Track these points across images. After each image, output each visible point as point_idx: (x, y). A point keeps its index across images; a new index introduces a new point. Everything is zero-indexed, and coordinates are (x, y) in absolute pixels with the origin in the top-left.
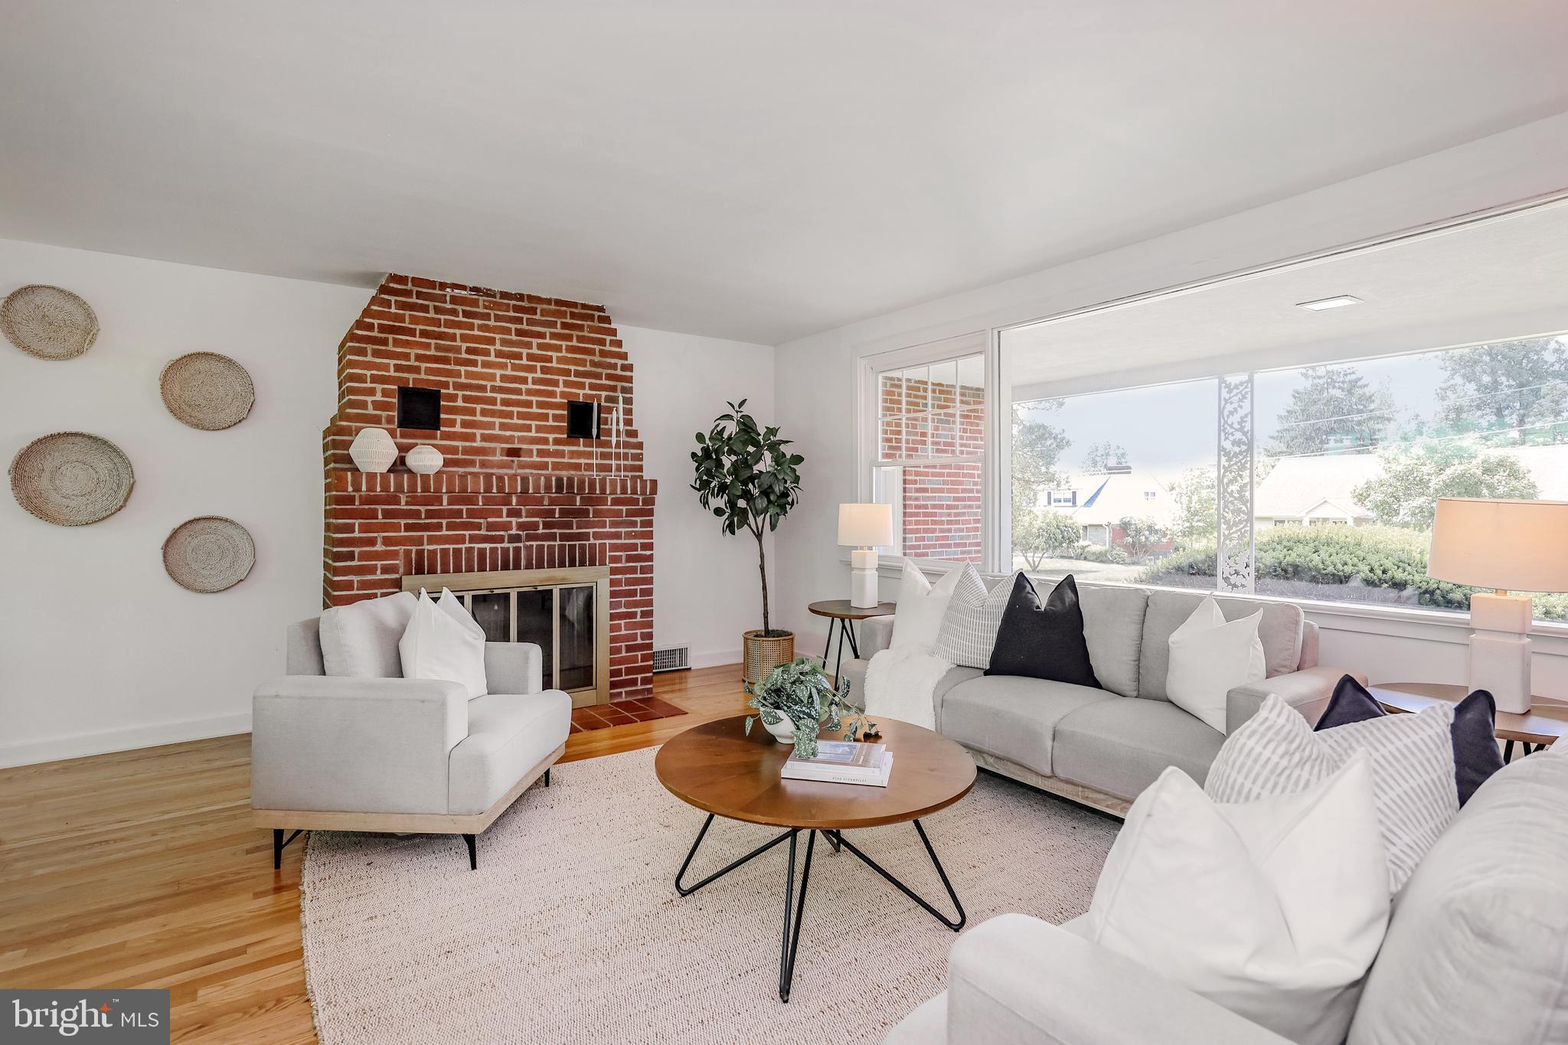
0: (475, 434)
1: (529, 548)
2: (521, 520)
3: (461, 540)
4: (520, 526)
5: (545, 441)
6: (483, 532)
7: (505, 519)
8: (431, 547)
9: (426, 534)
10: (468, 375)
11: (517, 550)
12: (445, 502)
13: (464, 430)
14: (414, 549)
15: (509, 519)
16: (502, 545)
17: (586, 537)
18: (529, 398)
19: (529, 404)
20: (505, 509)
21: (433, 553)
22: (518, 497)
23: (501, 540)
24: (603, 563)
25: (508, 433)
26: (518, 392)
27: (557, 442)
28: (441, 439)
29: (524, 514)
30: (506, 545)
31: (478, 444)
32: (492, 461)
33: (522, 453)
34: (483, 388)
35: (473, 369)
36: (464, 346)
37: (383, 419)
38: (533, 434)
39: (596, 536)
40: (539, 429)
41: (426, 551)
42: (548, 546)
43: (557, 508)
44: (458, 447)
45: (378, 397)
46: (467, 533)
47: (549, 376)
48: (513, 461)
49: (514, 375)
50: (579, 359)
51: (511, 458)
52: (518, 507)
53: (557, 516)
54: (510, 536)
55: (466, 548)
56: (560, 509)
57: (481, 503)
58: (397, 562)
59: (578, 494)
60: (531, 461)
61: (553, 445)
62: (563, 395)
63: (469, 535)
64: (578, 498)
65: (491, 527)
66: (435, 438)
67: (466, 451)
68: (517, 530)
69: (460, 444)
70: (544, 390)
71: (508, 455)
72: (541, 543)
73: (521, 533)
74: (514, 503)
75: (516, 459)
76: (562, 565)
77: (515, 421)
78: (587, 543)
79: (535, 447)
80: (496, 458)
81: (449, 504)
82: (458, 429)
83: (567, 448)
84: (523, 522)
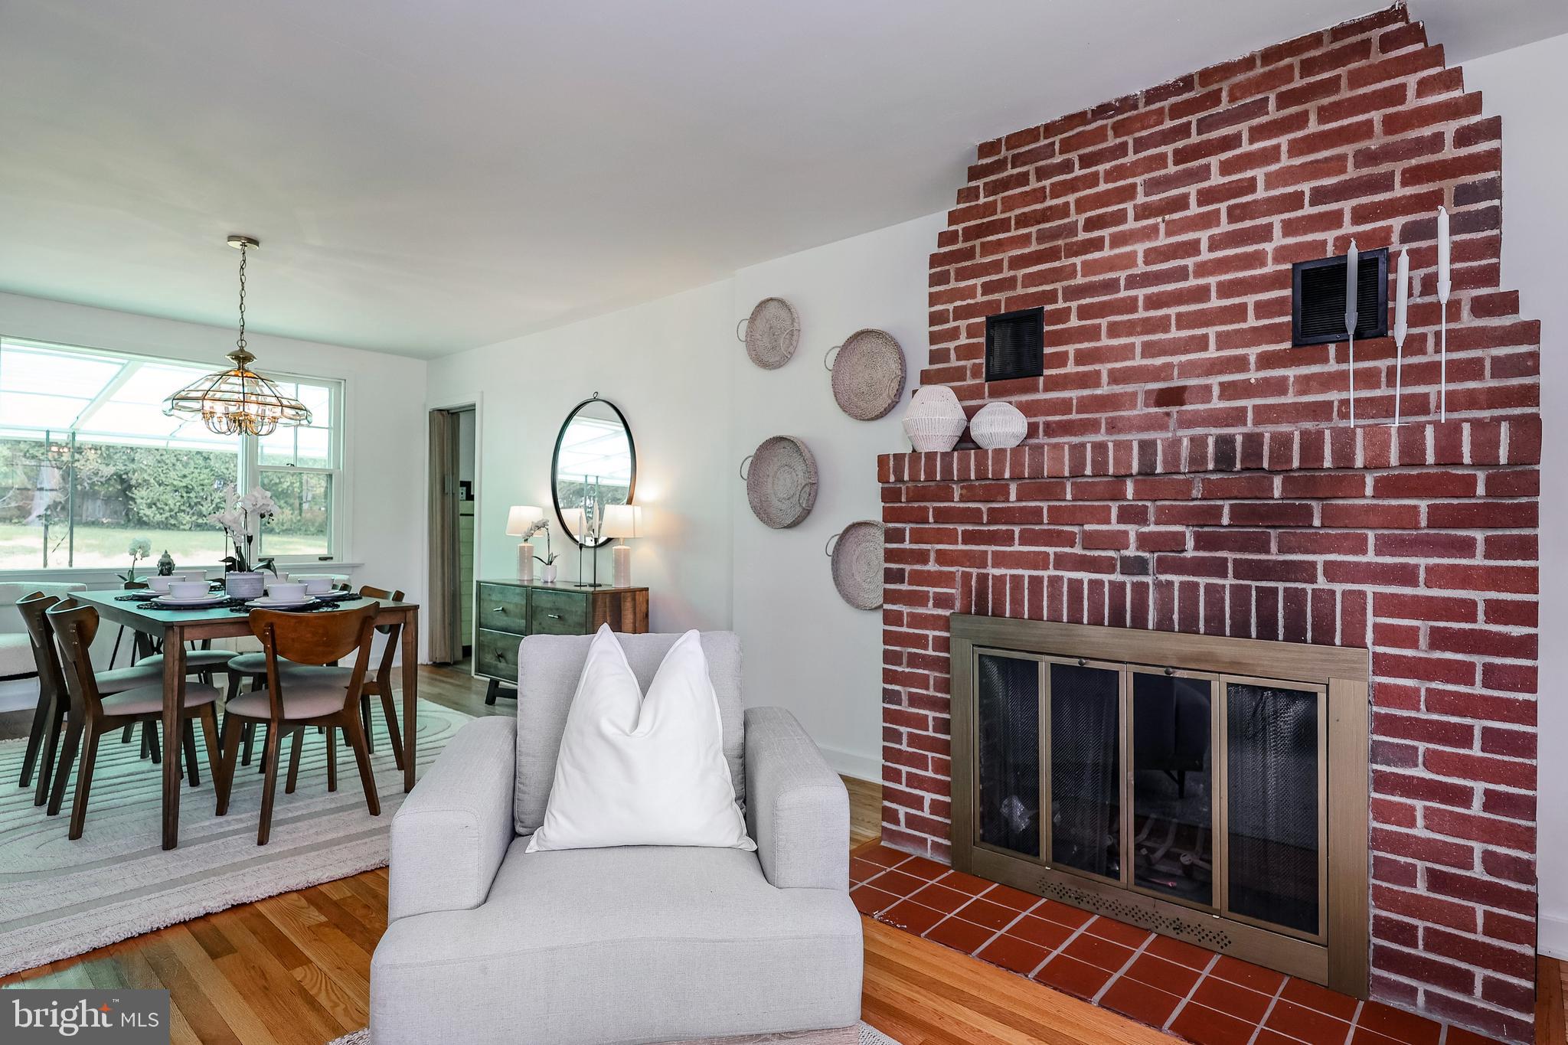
0: (1098, 373)
1: (1165, 588)
2: (1145, 529)
3: (1041, 561)
4: (1144, 541)
5: (1241, 364)
6: (1078, 550)
7: (1114, 526)
8: (998, 572)
9: (991, 548)
10: (1089, 268)
11: (1140, 589)
12: (1013, 497)
13: (1081, 369)
14: (974, 571)
15: (1122, 527)
16: (1112, 577)
17: (1307, 572)
18: (1201, 281)
19: (1202, 294)
20: (1115, 508)
21: (999, 580)
22: (1136, 483)
23: (1107, 566)
24: (1354, 640)
25: (1159, 361)
26: (1181, 274)
27: (1266, 362)
28: (1046, 389)
29: (1152, 517)
30: (1117, 577)
31: (1104, 389)
32: (1129, 418)
33: (1186, 395)
34: (1112, 286)
35: (1097, 255)
36: (1081, 219)
37: (968, 372)
38: (1212, 353)
39: (1333, 571)
40: (1224, 341)
41: (990, 577)
42: (1208, 586)
43: (1226, 505)
44: (1071, 399)
45: (963, 340)
46: (1051, 550)
47: (1248, 224)
48: (1168, 414)
49: (1171, 245)
50: (1326, 159)
51: (1164, 409)
52: (1140, 503)
53: (1225, 521)
54: (1124, 559)
55: (1049, 577)
56: (1231, 506)
57: (1069, 497)
58: (953, 591)
59: (1273, 472)
60: (1205, 411)
61: (1258, 369)
62: (1281, 254)
63: (1055, 553)
64: (1278, 481)
65: (1090, 541)
66: (1036, 390)
67: (1085, 405)
68: (1137, 549)
69: (1073, 394)
70: (1236, 256)
71: (1158, 404)
72: (1191, 578)
73: (1146, 555)
74: (1130, 494)
75: (1174, 409)
76: (1241, 630)
77: (1174, 333)
78: (1309, 587)
79: (1215, 381)
80: (1135, 412)
81: (1019, 500)
82: (1071, 368)
83: (1291, 373)
84: (1150, 533)
